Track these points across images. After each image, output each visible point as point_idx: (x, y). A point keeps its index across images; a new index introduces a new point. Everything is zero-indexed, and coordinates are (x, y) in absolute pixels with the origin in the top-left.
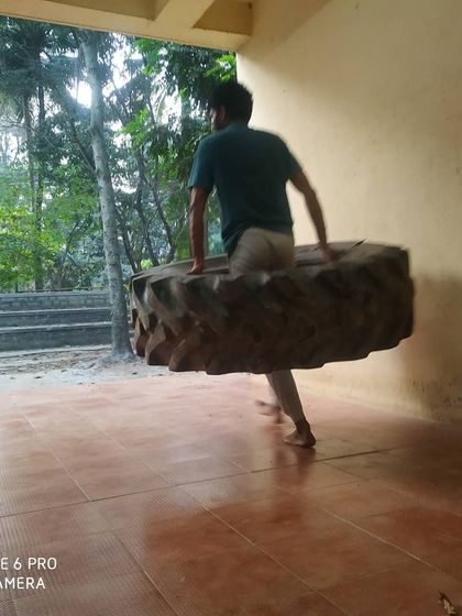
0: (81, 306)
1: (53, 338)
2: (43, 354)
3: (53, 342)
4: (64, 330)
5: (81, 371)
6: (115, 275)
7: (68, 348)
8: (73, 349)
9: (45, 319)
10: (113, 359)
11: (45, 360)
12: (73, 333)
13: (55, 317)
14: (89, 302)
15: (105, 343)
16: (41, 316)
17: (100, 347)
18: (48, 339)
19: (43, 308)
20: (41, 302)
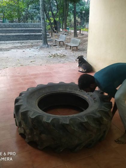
0: (32, 28)
1: (25, 37)
2: (23, 42)
3: (25, 39)
4: (28, 35)
5: (35, 50)
6: (43, 22)
7: (29, 41)
8: (31, 41)
9: (22, 32)
10: (43, 46)
11: (24, 44)
12: (31, 36)
13: (25, 31)
14: (34, 26)
15: (39, 40)
16: (22, 30)
17: (38, 41)
18: (24, 38)
19: (22, 28)
20: (21, 26)
